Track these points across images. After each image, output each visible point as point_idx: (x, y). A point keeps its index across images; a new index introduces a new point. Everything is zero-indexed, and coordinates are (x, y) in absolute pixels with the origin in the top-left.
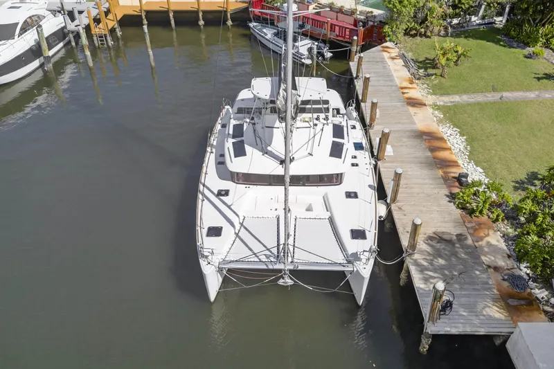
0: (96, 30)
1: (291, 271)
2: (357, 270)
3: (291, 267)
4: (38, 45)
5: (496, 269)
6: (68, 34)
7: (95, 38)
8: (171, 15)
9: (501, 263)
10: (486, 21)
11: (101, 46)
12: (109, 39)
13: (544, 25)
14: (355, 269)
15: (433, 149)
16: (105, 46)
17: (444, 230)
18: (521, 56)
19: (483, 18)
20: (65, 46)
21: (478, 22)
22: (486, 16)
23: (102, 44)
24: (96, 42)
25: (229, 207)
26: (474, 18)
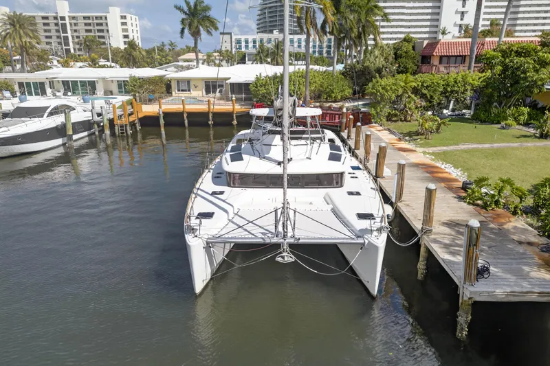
0: (117, 122)
1: (291, 245)
2: (369, 242)
3: (292, 241)
4: (64, 126)
5: (530, 244)
6: (94, 124)
7: (116, 128)
8: (185, 115)
9: (533, 239)
10: (457, 112)
11: (120, 135)
12: (129, 128)
13: (509, 107)
14: (367, 241)
15: (431, 173)
16: (125, 134)
17: (458, 218)
18: (496, 129)
19: (453, 110)
20: (89, 135)
21: (449, 113)
22: (456, 109)
23: (121, 133)
24: (117, 131)
25: (224, 201)
26: (445, 111)
